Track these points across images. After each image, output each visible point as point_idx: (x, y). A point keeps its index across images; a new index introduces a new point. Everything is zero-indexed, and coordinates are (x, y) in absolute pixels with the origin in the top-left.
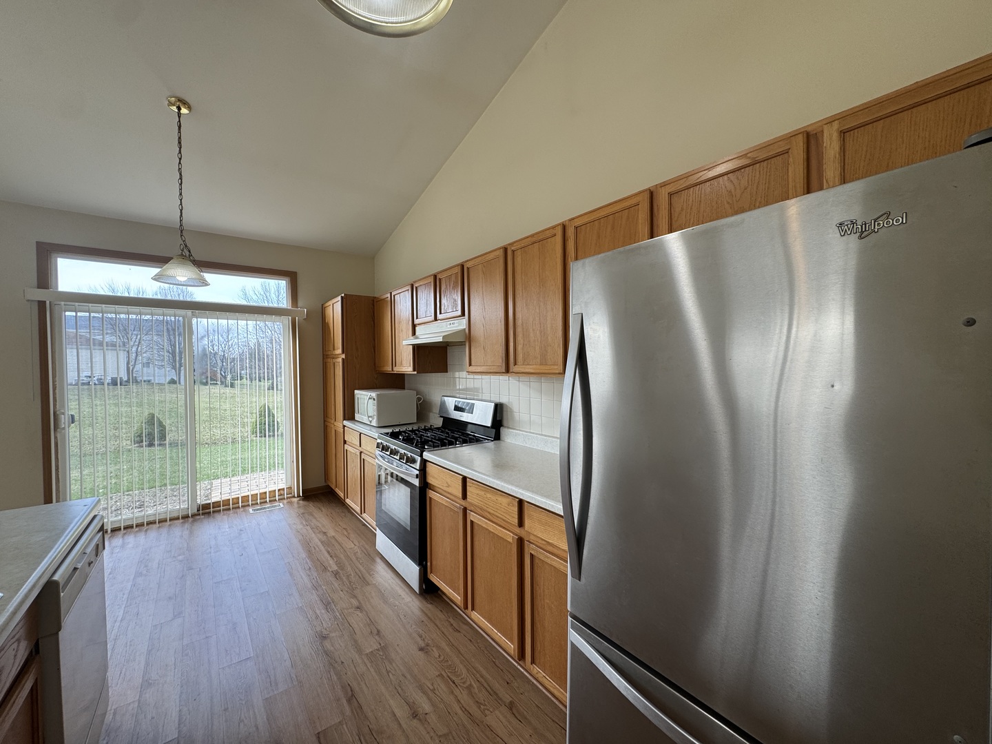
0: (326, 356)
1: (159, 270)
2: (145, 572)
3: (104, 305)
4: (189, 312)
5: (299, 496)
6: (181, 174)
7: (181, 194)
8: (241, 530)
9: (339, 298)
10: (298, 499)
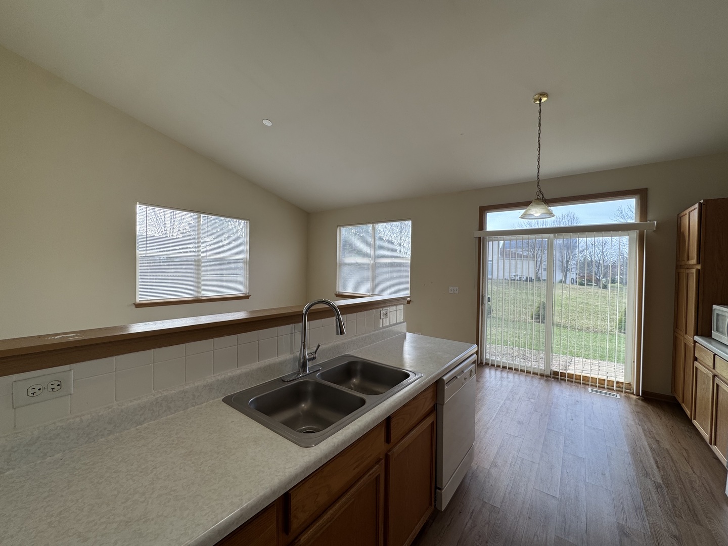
0: (680, 266)
1: (524, 211)
2: (511, 399)
3: (505, 236)
4: (552, 235)
5: (638, 394)
6: (539, 145)
7: (539, 158)
8: (577, 401)
9: (697, 206)
10: (636, 397)
